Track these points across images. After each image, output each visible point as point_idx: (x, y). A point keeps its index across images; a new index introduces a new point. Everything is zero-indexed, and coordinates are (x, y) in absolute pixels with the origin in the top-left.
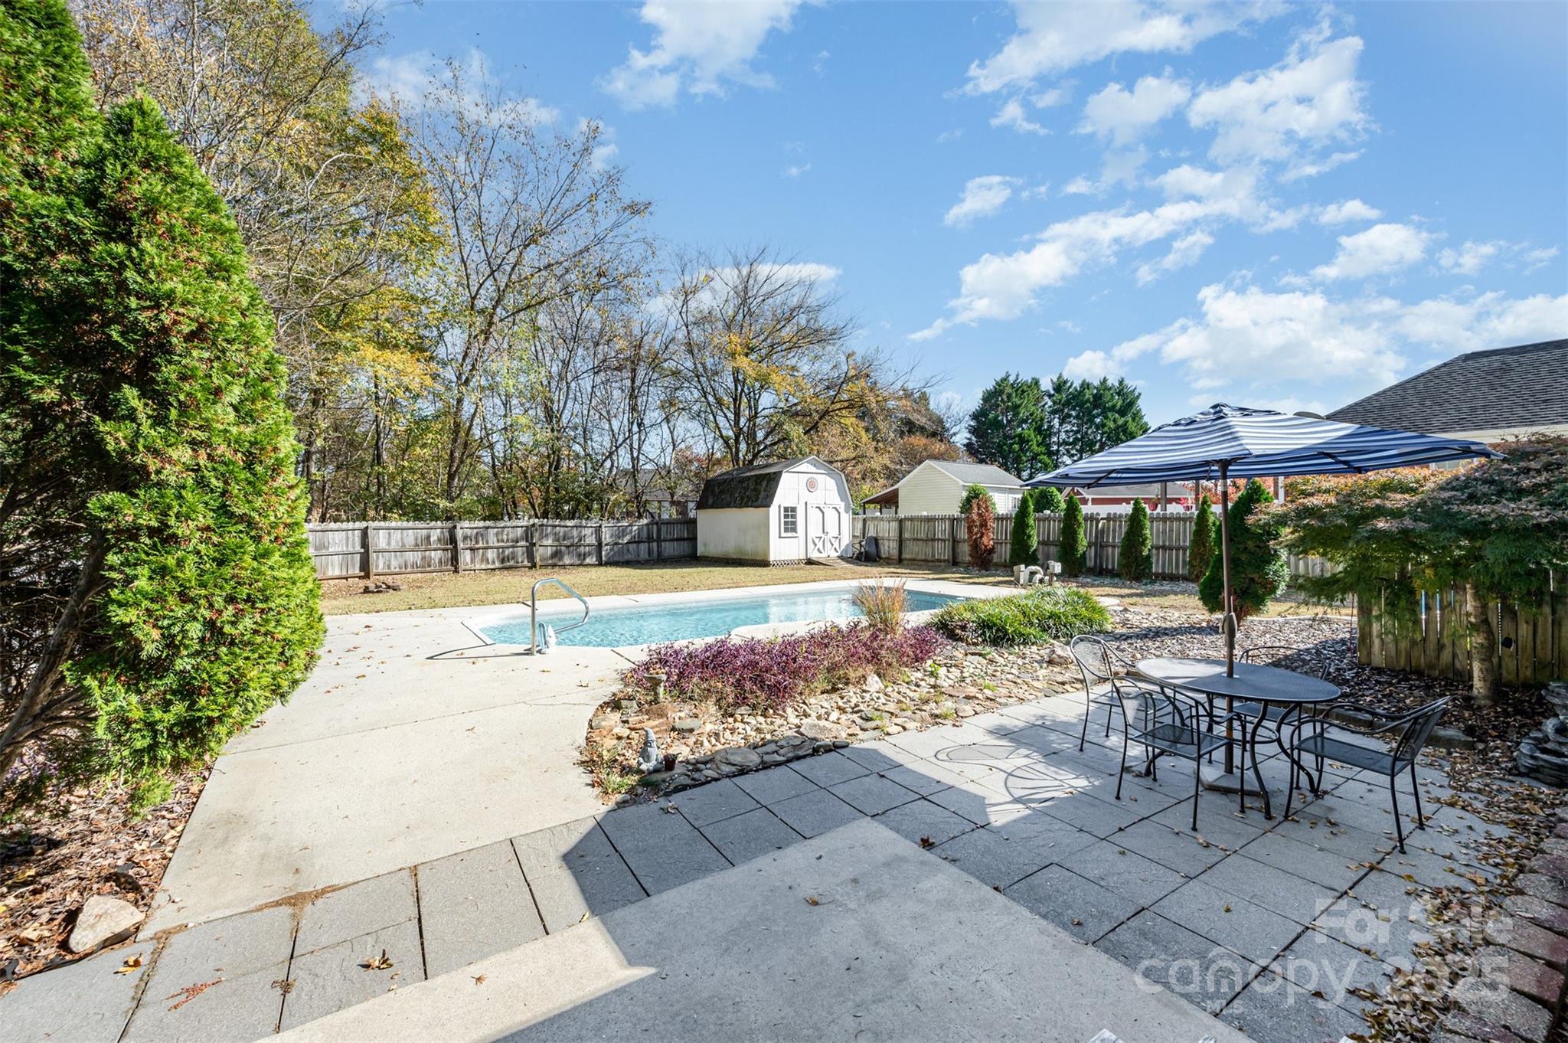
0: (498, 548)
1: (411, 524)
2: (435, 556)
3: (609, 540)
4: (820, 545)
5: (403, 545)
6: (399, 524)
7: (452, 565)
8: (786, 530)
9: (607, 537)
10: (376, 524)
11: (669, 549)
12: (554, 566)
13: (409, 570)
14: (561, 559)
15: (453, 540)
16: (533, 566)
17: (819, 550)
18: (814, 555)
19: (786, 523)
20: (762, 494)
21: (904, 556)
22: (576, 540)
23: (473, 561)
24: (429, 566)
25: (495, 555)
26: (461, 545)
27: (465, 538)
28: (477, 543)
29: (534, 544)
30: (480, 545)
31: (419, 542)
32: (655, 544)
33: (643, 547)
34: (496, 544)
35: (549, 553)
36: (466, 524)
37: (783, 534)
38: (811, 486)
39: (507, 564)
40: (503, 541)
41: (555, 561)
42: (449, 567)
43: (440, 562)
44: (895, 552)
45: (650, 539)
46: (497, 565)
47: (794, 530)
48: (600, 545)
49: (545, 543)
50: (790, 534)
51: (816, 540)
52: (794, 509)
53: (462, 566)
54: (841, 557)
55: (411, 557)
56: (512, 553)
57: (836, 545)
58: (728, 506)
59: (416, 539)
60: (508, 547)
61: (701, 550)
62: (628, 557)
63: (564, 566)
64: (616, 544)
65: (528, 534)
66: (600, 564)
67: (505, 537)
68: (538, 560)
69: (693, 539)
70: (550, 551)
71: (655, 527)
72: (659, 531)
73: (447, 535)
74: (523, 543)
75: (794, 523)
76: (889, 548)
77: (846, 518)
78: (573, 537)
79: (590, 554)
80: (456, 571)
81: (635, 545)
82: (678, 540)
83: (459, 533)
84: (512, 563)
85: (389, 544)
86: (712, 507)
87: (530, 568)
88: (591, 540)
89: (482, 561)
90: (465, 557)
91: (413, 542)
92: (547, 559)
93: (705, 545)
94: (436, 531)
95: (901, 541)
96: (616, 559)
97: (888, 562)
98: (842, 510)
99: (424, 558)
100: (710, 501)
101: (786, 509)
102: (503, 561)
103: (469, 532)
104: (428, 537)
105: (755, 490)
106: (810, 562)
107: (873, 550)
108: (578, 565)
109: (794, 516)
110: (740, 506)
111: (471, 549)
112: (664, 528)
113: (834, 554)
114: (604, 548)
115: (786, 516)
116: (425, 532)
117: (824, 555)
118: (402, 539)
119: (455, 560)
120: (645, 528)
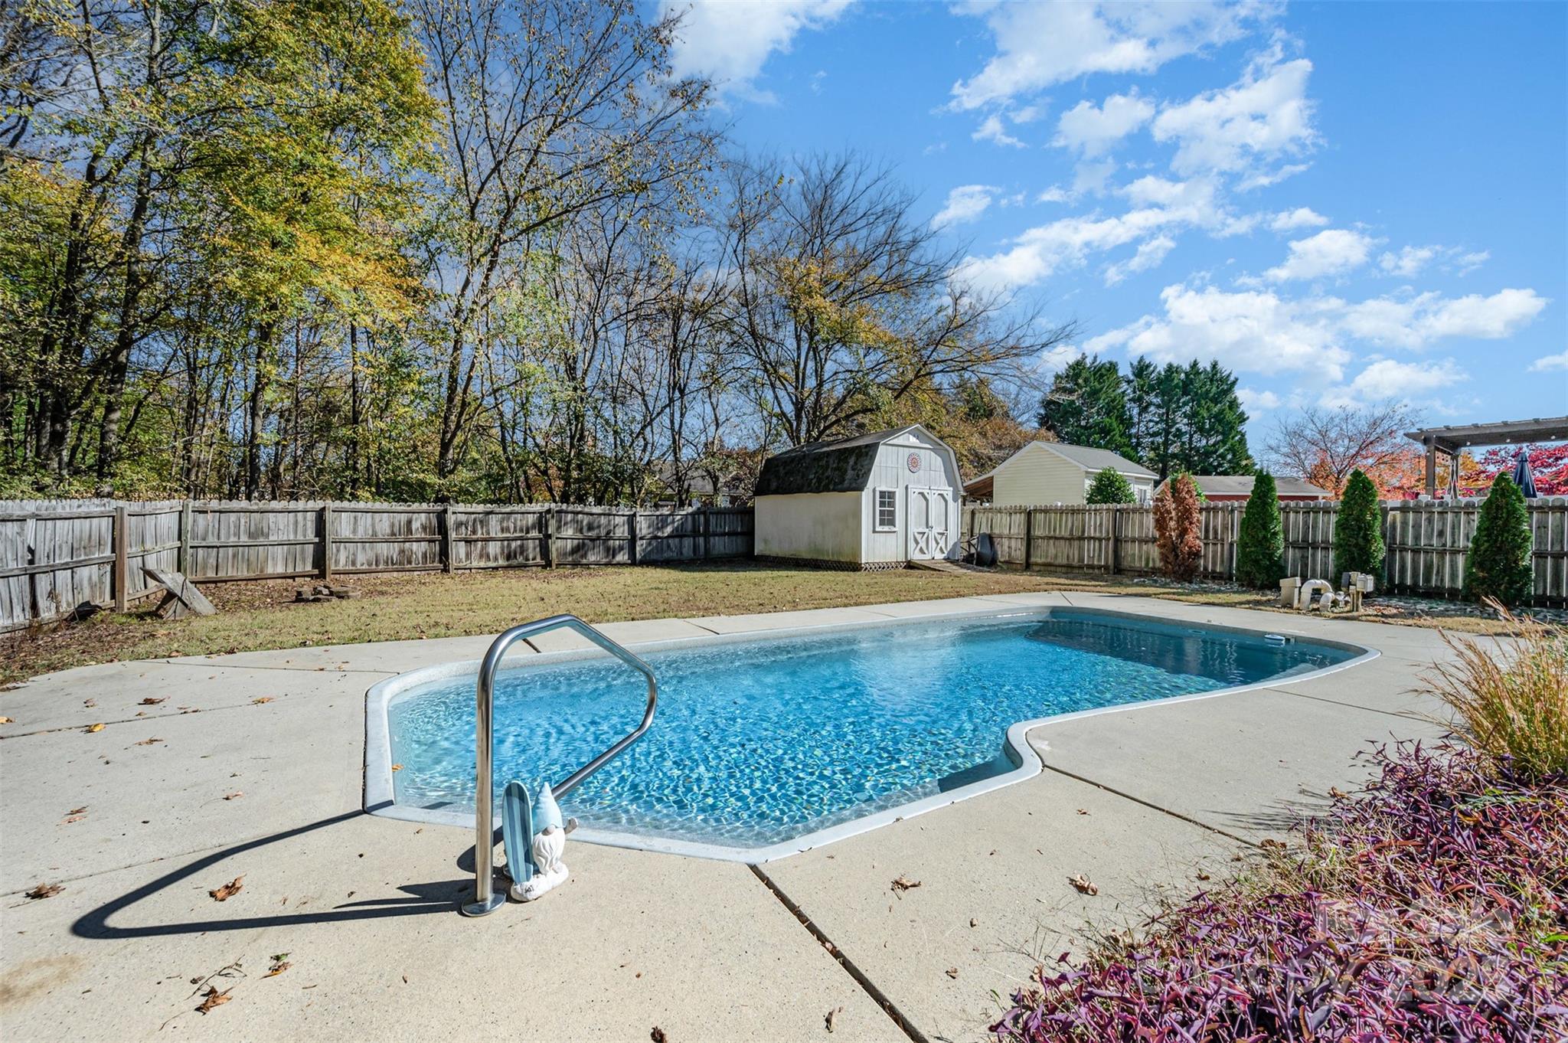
0: (502, 540)
1: (385, 506)
2: (418, 549)
3: (644, 532)
4: (923, 544)
5: (374, 534)
6: (370, 505)
7: (441, 561)
8: (882, 523)
9: (643, 527)
10: (338, 504)
11: (720, 545)
12: (575, 565)
13: (381, 567)
14: (584, 556)
15: (442, 528)
16: (548, 564)
17: (921, 550)
18: (916, 556)
19: (882, 513)
20: (850, 474)
21: (1033, 560)
22: (603, 533)
23: (468, 556)
24: (410, 562)
25: (498, 550)
26: (452, 535)
27: (459, 525)
28: (474, 532)
29: (550, 536)
30: (479, 535)
31: (396, 530)
32: (701, 540)
33: (688, 542)
34: (500, 535)
35: (569, 547)
36: (461, 507)
37: (878, 529)
38: (913, 464)
39: (514, 561)
40: (508, 530)
41: (576, 559)
42: (436, 564)
43: (425, 555)
44: (1019, 554)
45: (695, 533)
46: (501, 562)
47: (892, 523)
48: (633, 540)
49: (564, 534)
50: (886, 528)
51: (919, 537)
52: (892, 495)
53: (453, 562)
54: (947, 559)
55: (384, 550)
56: (522, 546)
57: (942, 544)
58: (800, 490)
59: (392, 525)
60: (515, 539)
61: (759, 548)
62: (667, 555)
63: (587, 566)
64: (656, 537)
65: (541, 524)
66: (634, 563)
67: (512, 526)
68: (554, 555)
69: (749, 533)
70: (569, 545)
71: (702, 518)
72: (707, 522)
73: (434, 521)
74: (534, 534)
75: (892, 513)
76: (1010, 548)
77: (954, 507)
78: (599, 527)
79: (621, 548)
80: (446, 570)
81: (677, 540)
82: (729, 534)
83: (451, 519)
84: (520, 559)
85: (355, 531)
86: (776, 492)
87: (544, 567)
88: (622, 531)
89: (481, 556)
90: (458, 551)
91: (388, 531)
92: (565, 554)
93: (766, 541)
94: (421, 515)
95: (1029, 539)
96: (654, 557)
97: (1010, 566)
98: (950, 498)
99: (402, 552)
100: (774, 485)
101: (883, 494)
102: (508, 558)
103: (463, 518)
104: (409, 522)
105: (838, 469)
106: (910, 566)
107: (987, 551)
108: (606, 565)
109: (892, 504)
110: (818, 490)
111: (466, 542)
112: (712, 519)
113: (939, 556)
114: (639, 543)
115: (882, 504)
116: (404, 517)
117: (928, 557)
118: (373, 525)
119: (444, 554)
120: (690, 518)
